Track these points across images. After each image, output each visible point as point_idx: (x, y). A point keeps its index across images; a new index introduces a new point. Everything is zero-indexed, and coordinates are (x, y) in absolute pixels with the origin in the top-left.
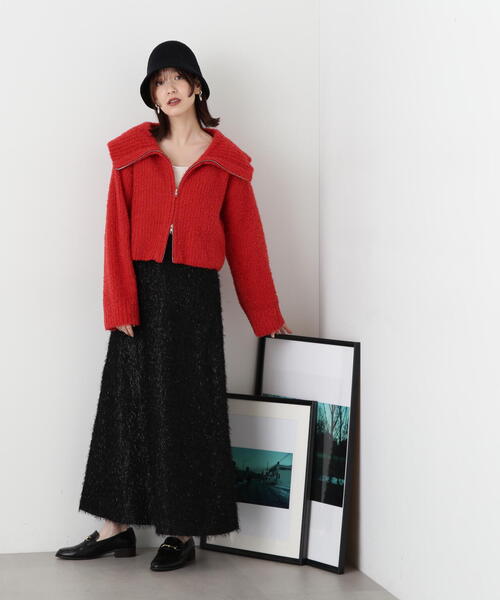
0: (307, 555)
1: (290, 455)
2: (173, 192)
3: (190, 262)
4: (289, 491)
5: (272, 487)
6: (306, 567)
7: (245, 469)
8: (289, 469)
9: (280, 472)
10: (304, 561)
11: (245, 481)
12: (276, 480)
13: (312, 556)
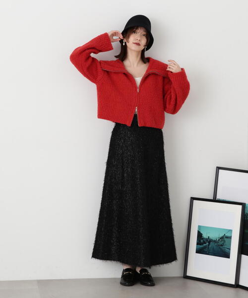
0: (238, 283)
1: (231, 231)
2: (136, 90)
3: (148, 125)
4: (230, 249)
5: (221, 247)
6: (238, 289)
7: (207, 238)
8: (230, 238)
9: (226, 239)
10: (237, 286)
11: (207, 244)
12: (223, 244)
13: (241, 283)
